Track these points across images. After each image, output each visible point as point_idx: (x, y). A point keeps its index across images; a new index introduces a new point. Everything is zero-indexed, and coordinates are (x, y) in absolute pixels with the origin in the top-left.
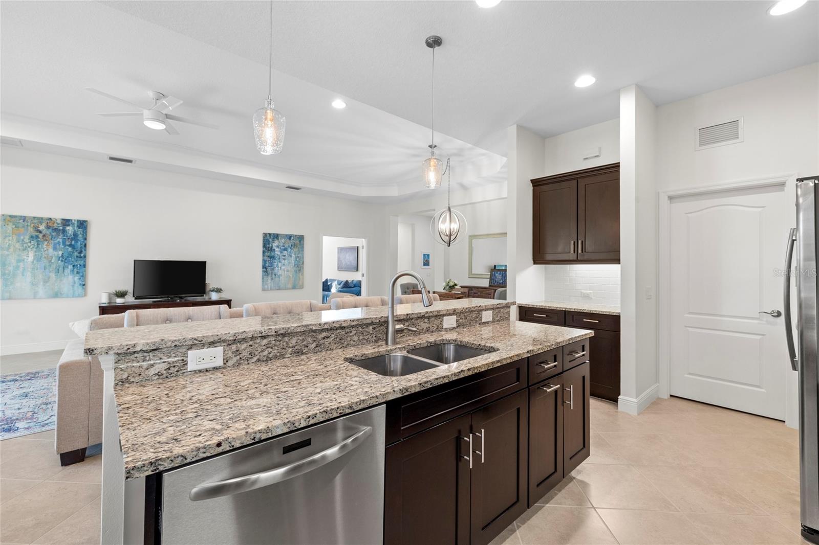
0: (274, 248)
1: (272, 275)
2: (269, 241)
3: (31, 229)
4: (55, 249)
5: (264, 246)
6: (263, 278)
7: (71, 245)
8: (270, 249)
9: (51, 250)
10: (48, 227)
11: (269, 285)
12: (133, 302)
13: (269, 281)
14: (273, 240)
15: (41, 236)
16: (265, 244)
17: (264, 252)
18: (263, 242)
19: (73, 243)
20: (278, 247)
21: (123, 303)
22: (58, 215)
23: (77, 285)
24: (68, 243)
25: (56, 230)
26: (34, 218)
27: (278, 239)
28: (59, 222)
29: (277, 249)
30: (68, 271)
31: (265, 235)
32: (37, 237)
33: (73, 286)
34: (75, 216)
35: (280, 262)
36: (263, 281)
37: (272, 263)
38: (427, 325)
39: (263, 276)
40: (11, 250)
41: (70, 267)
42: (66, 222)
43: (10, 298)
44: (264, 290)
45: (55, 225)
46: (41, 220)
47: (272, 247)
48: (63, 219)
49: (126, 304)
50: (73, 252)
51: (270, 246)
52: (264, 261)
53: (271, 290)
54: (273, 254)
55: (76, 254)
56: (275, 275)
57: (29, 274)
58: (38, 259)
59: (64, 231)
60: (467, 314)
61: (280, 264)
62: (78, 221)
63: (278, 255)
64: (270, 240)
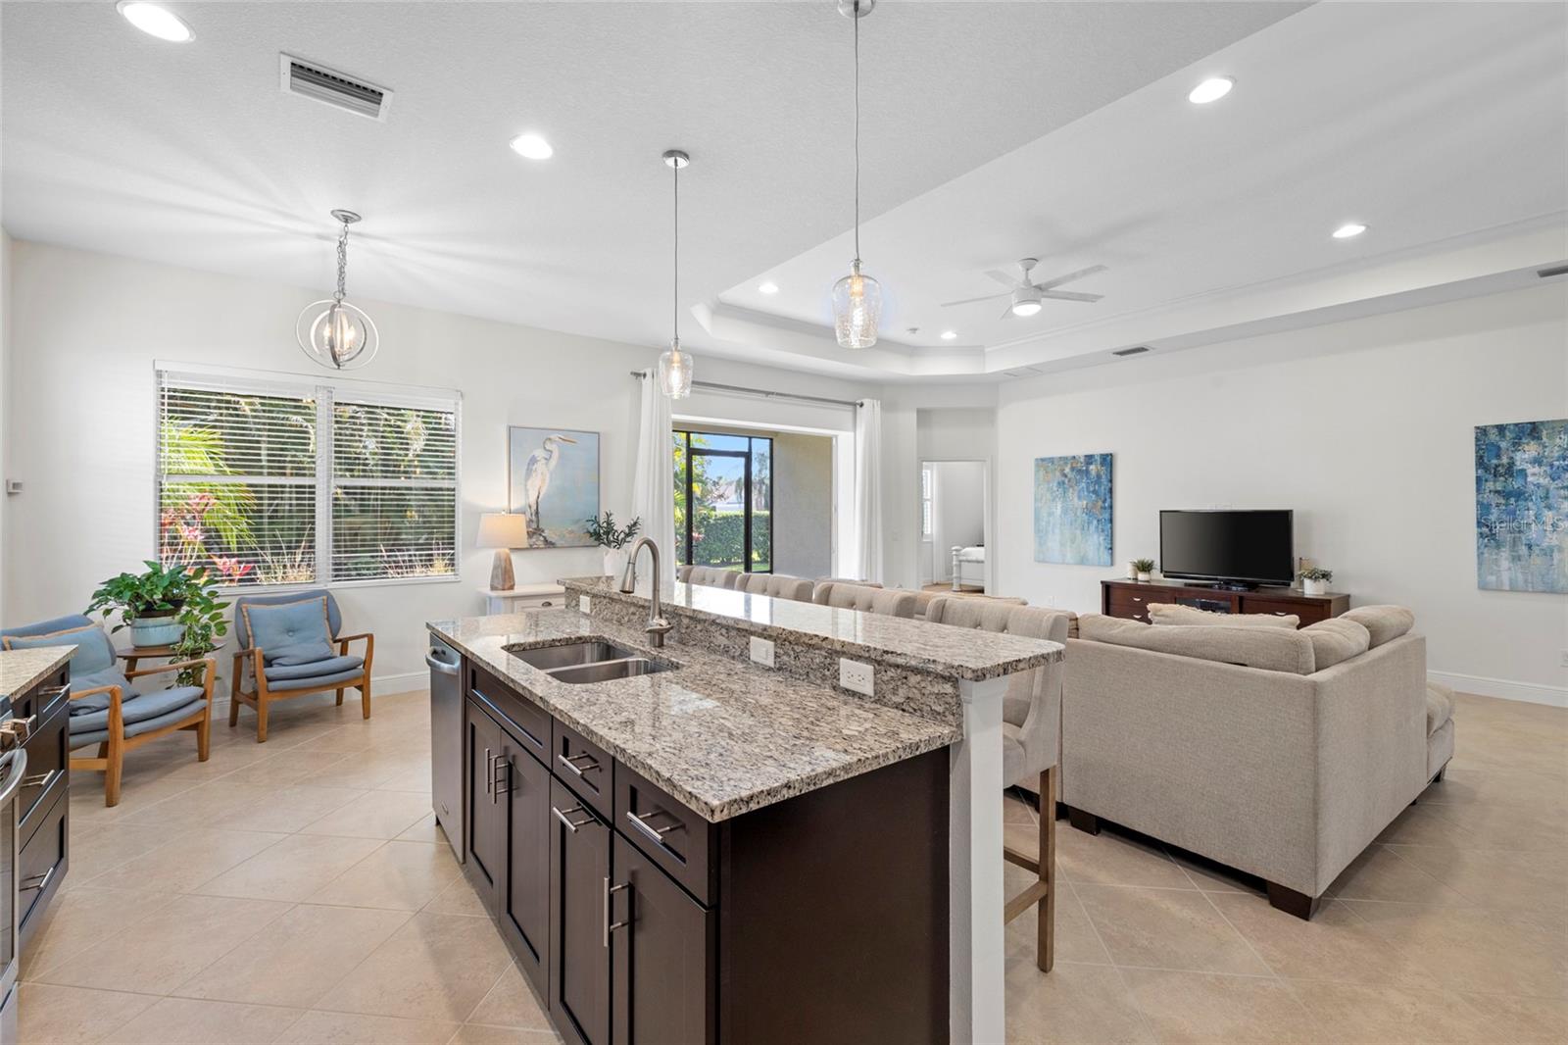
0: (1519, 466)
1: (1515, 542)
2: (1499, 448)
3: (1058, 474)
4: (1079, 498)
5: (1480, 463)
6: (1480, 555)
7: (1095, 492)
8: (1501, 470)
9: (1076, 499)
10: (1073, 469)
11: (1505, 577)
12: (1159, 581)
13: (1505, 564)
14: (1514, 444)
15: (1066, 481)
16: (1481, 457)
17: (1479, 480)
18: (1477, 452)
19: (1097, 487)
20: (1537, 461)
21: (1148, 581)
22: (1081, 451)
23: (1102, 548)
24: (1092, 489)
25: (1080, 471)
26: (1060, 458)
27: (1539, 438)
28: (1082, 460)
29: (1531, 469)
30: (1092, 528)
31: (1482, 432)
32: (1064, 483)
33: (1098, 549)
34: (1098, 449)
35: (1549, 507)
36: (1480, 564)
37: (1514, 513)
38: (726, 642)
39: (1478, 548)
40: (1043, 501)
41: (1095, 522)
42: (1089, 459)
43: (1044, 561)
44: (1483, 586)
45: (1079, 465)
46: (1064, 459)
47: (1511, 464)
48: (1086, 456)
49: (1153, 584)
50: (1097, 501)
51: (1505, 460)
52: (1483, 508)
53: (1513, 589)
54: (1516, 484)
55: (1100, 503)
56: (1530, 547)
57: (1057, 531)
58: (1065, 511)
59: (1087, 472)
60: (801, 648)
61: (1549, 516)
62: (1102, 455)
63: (1538, 486)
64: (1503, 445)
